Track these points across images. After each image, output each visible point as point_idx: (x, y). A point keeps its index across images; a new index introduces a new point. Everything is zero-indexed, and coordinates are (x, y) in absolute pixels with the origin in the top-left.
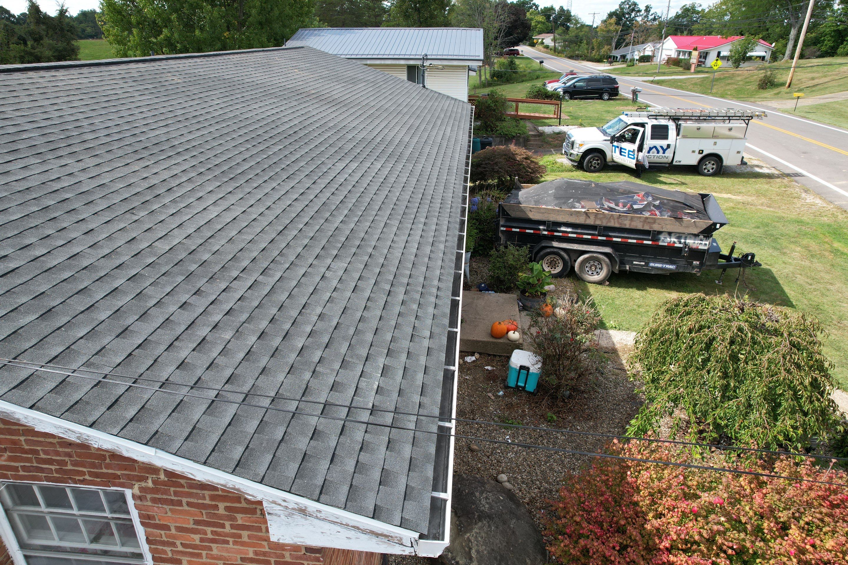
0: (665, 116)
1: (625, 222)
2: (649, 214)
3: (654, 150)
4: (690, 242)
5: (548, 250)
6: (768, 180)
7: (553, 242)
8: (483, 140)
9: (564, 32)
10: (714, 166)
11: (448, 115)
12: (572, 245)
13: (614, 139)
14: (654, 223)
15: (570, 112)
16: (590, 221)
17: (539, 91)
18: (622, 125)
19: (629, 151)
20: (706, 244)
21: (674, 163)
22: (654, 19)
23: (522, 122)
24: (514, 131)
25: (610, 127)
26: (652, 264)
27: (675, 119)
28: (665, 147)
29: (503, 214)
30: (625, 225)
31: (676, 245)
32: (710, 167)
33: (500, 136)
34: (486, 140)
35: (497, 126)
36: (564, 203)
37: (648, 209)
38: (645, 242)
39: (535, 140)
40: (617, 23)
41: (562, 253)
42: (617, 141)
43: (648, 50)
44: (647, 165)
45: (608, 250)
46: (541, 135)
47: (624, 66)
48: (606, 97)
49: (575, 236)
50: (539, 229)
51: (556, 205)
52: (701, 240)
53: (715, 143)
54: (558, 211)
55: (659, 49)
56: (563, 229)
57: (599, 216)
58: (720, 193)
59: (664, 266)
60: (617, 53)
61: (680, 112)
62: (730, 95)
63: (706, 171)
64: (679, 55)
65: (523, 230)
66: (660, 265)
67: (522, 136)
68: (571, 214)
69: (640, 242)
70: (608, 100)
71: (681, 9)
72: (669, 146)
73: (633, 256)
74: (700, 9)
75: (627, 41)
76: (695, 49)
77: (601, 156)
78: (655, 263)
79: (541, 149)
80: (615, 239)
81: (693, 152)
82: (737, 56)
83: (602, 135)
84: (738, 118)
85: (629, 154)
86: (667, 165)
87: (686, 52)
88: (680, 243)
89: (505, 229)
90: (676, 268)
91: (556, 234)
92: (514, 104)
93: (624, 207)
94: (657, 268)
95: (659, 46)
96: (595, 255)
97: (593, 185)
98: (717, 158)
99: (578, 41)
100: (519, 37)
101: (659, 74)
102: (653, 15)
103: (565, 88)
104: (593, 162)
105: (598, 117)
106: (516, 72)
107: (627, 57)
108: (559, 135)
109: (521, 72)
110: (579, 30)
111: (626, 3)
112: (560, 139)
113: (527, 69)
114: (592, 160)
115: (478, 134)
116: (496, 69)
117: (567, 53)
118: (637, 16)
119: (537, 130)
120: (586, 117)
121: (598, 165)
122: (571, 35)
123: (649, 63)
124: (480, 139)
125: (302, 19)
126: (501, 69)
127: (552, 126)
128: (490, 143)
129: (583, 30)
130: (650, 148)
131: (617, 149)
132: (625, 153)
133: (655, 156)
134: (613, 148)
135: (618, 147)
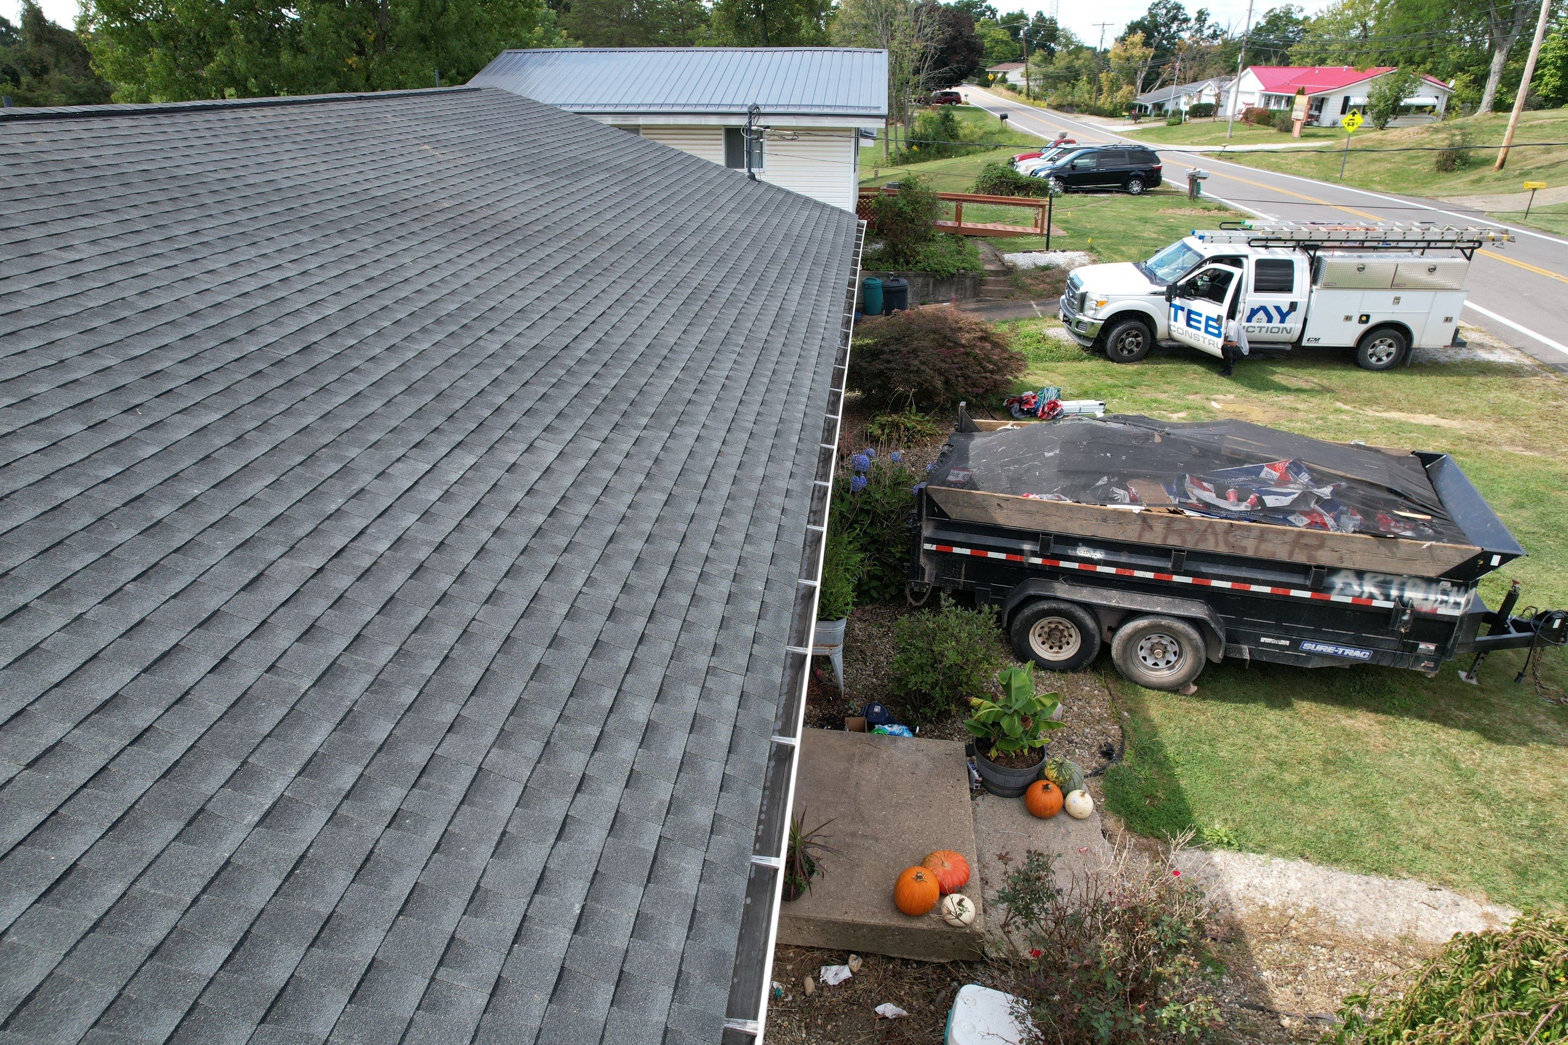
0: (1285, 241)
1: (1245, 543)
2: (1306, 520)
3: (1261, 314)
4: (1414, 595)
5: (1045, 605)
6: (1514, 380)
7: (1057, 585)
8: (889, 283)
9: (1045, 59)
10: (1393, 350)
11: (801, 249)
12: (1105, 592)
13: (1173, 292)
14: (1321, 546)
15: (1067, 222)
16: (1154, 538)
17: (1003, 175)
18: (1191, 261)
19: (1208, 319)
20: (1457, 604)
21: (1305, 343)
22: (1214, 36)
23: (969, 244)
24: (952, 263)
25: (1160, 264)
26: (1308, 646)
27: (1307, 246)
28: (1285, 309)
29: (931, 513)
30: (1245, 549)
31: (1375, 603)
32: (1383, 350)
33: (925, 273)
34: (896, 284)
35: (918, 253)
36: (1085, 487)
37: (1303, 508)
38: (1294, 593)
39: (997, 283)
40: (1146, 44)
41: (1081, 613)
42: (1181, 296)
43: (1207, 93)
44: (1245, 348)
45: (1197, 610)
46: (1009, 271)
47: (1162, 124)
48: (1136, 188)
49: (1112, 570)
50: (1021, 552)
51: (1065, 492)
52: (1445, 592)
53: (1397, 300)
54: (1070, 508)
55: (1228, 92)
56: (1083, 552)
57: (1177, 526)
58: (1411, 411)
59: (1340, 651)
60: (1147, 99)
61: (1321, 233)
62: (1380, 183)
63: (1374, 359)
64: (1267, 104)
65: (980, 553)
66: (1329, 649)
67: (971, 274)
68: (1105, 518)
69: (1280, 591)
70: (1139, 194)
71: (1264, 16)
72: (1293, 306)
73: (1261, 625)
74: (1300, 17)
75: (1165, 76)
76: (1301, 92)
77: (1145, 328)
78: (1317, 643)
79: (1009, 302)
80: (1215, 583)
81: (1348, 318)
82: (1382, 105)
83: (1146, 280)
84: (1449, 245)
85: (1207, 325)
86: (1289, 347)
87: (1282, 97)
88: (1387, 598)
89: (934, 547)
90: (1372, 658)
91: (1063, 564)
92: (953, 204)
93: (1241, 500)
94: (1322, 655)
95: (1227, 85)
96: (1164, 622)
97: (1158, 439)
98: (1399, 332)
99: (1071, 76)
100: (960, 70)
101: (1232, 140)
102: (1212, 29)
103: (1054, 169)
104: (1127, 341)
105: (1125, 232)
106: (954, 136)
107: (1165, 108)
108: (1048, 272)
109: (965, 136)
110: (1074, 56)
111: (1161, 6)
112: (1048, 280)
113: (977, 129)
114: (1124, 336)
115: (878, 269)
116: (917, 129)
117: (1052, 99)
118: (1183, 30)
119: (1000, 261)
120: (1101, 232)
121: (1137, 346)
122: (1057, 65)
123: (1212, 119)
124: (879, 281)
125: (513, 30)
126: (926, 130)
127: (1031, 252)
128: (903, 291)
129: (1081, 55)
130: (1252, 309)
131: (1180, 312)
132: (1199, 322)
133: (1261, 328)
134: (1173, 310)
135: (1182, 309)
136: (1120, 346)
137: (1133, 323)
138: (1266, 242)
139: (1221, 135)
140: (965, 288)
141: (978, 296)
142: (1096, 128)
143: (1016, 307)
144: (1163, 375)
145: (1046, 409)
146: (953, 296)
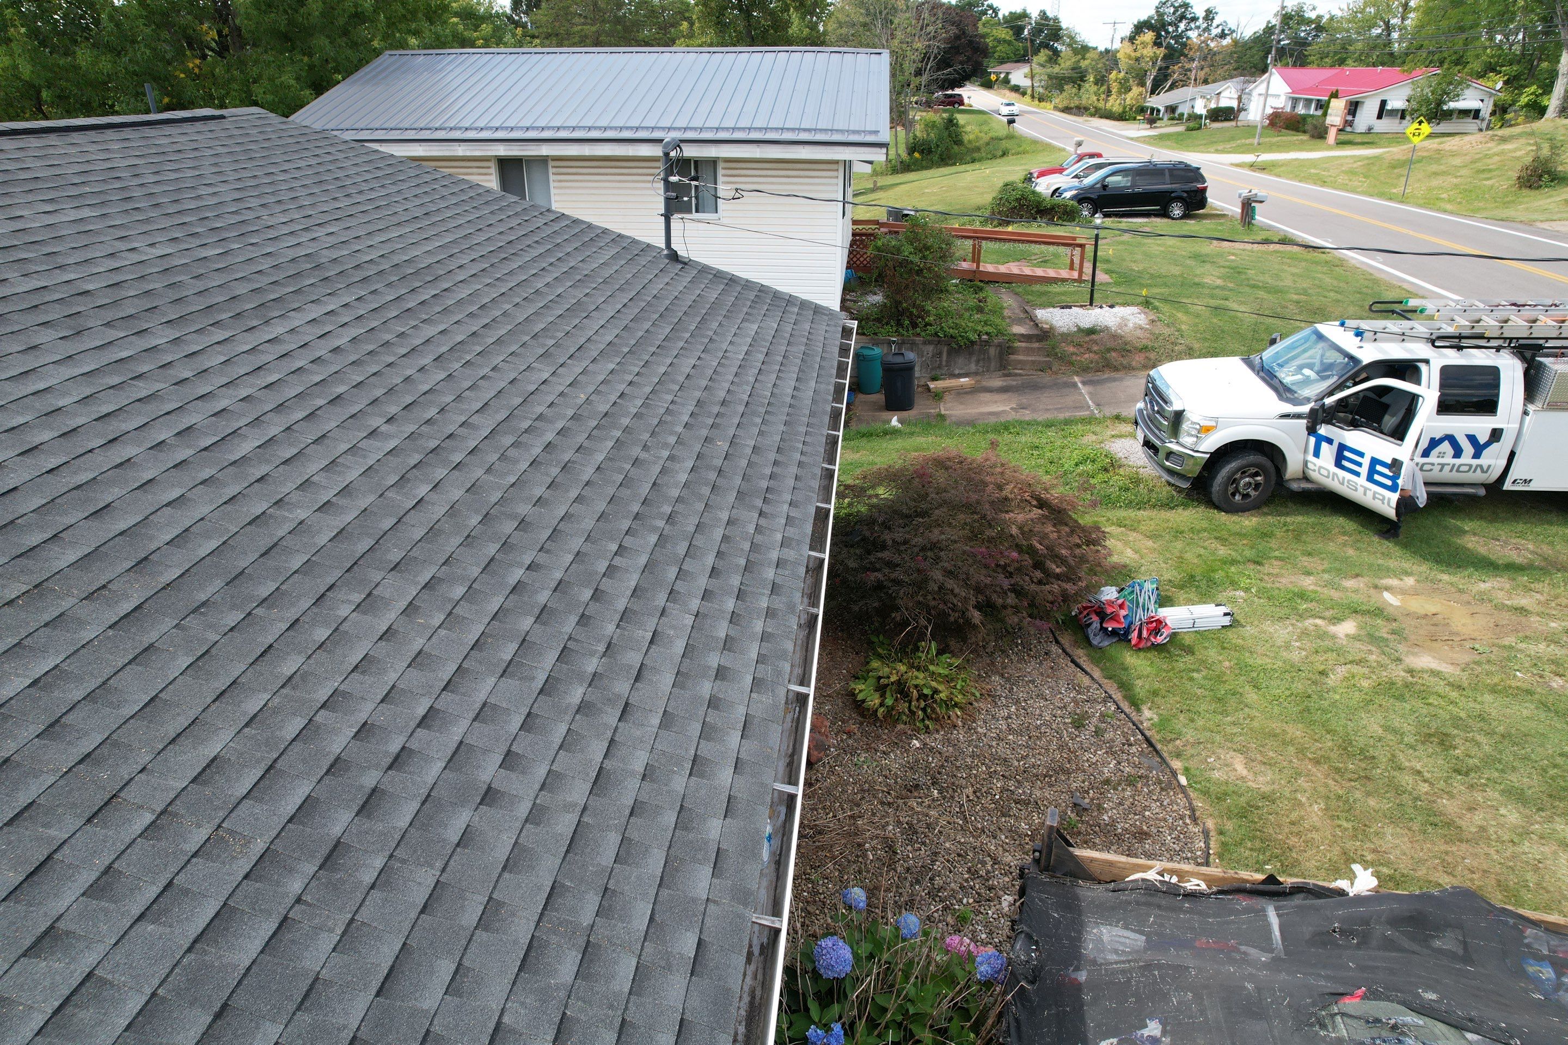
0: (1489, 339)
3: (1446, 446)
8: (890, 359)
9: (1050, 59)
13: (1315, 414)
17: (1022, 195)
18: (1339, 368)
19: (1374, 462)
21: (1507, 486)
22: (1223, 35)
23: (991, 296)
24: (972, 325)
28: (1483, 438)
33: (936, 339)
34: (899, 360)
35: (928, 312)
39: (1029, 351)
40: (1157, 44)
42: (1332, 424)
43: (1228, 96)
46: (1044, 335)
47: (1181, 129)
48: (1177, 211)
55: (1250, 94)
60: (1159, 101)
61: (1546, 327)
62: (1448, 202)
64: (1294, 107)
67: (996, 340)
70: (1181, 218)
72: (1496, 435)
74: (1313, 15)
75: (1175, 78)
76: (1335, 95)
77: (1269, 464)
79: (1046, 378)
82: (1423, 108)
85: (1373, 471)
87: (1312, 100)
95: (1250, 87)
99: (1078, 78)
100: (965, 71)
101: (1261, 148)
102: (1220, 28)
103: (1081, 189)
104: (1242, 483)
105: (1182, 275)
106: (958, 142)
107: (1179, 111)
108: (1094, 337)
109: (970, 141)
110: (1080, 56)
111: (1169, 4)
112: (1095, 348)
113: (982, 135)
114: (1238, 476)
115: (875, 334)
116: (918, 134)
117: (1057, 101)
118: (1191, 29)
119: (1032, 320)
120: (1152, 276)
121: (1256, 489)
122: (1063, 65)
123: (1233, 123)
124: (877, 351)
125: (414, 26)
126: (928, 135)
127: (1070, 307)
128: (908, 369)
129: (1088, 55)
130: (1432, 440)
131: (1324, 445)
132: (1360, 465)
133: (1443, 465)
134: (1312, 440)
135: (1330, 441)
136: (1231, 489)
137: (1252, 458)
138: (1457, 342)
139: (1248, 141)
140: (989, 358)
141: (1005, 368)
142: (1109, 132)
143: (1056, 386)
144: (1298, 535)
145: (1145, 634)
146: (973, 367)
